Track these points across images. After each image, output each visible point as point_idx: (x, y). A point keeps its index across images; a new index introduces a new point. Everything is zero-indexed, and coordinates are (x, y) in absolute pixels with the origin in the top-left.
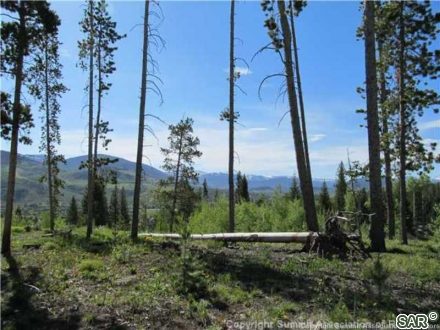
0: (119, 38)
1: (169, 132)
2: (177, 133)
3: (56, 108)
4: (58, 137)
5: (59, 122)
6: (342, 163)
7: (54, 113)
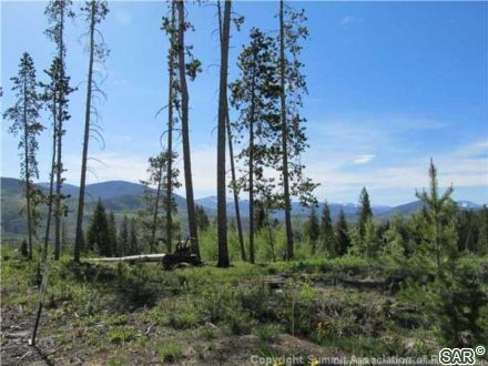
0: (72, 90)
1: (148, 165)
2: (156, 166)
3: (35, 145)
4: (37, 172)
5: (37, 159)
6: (364, 189)
7: (32, 150)
